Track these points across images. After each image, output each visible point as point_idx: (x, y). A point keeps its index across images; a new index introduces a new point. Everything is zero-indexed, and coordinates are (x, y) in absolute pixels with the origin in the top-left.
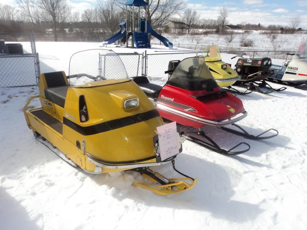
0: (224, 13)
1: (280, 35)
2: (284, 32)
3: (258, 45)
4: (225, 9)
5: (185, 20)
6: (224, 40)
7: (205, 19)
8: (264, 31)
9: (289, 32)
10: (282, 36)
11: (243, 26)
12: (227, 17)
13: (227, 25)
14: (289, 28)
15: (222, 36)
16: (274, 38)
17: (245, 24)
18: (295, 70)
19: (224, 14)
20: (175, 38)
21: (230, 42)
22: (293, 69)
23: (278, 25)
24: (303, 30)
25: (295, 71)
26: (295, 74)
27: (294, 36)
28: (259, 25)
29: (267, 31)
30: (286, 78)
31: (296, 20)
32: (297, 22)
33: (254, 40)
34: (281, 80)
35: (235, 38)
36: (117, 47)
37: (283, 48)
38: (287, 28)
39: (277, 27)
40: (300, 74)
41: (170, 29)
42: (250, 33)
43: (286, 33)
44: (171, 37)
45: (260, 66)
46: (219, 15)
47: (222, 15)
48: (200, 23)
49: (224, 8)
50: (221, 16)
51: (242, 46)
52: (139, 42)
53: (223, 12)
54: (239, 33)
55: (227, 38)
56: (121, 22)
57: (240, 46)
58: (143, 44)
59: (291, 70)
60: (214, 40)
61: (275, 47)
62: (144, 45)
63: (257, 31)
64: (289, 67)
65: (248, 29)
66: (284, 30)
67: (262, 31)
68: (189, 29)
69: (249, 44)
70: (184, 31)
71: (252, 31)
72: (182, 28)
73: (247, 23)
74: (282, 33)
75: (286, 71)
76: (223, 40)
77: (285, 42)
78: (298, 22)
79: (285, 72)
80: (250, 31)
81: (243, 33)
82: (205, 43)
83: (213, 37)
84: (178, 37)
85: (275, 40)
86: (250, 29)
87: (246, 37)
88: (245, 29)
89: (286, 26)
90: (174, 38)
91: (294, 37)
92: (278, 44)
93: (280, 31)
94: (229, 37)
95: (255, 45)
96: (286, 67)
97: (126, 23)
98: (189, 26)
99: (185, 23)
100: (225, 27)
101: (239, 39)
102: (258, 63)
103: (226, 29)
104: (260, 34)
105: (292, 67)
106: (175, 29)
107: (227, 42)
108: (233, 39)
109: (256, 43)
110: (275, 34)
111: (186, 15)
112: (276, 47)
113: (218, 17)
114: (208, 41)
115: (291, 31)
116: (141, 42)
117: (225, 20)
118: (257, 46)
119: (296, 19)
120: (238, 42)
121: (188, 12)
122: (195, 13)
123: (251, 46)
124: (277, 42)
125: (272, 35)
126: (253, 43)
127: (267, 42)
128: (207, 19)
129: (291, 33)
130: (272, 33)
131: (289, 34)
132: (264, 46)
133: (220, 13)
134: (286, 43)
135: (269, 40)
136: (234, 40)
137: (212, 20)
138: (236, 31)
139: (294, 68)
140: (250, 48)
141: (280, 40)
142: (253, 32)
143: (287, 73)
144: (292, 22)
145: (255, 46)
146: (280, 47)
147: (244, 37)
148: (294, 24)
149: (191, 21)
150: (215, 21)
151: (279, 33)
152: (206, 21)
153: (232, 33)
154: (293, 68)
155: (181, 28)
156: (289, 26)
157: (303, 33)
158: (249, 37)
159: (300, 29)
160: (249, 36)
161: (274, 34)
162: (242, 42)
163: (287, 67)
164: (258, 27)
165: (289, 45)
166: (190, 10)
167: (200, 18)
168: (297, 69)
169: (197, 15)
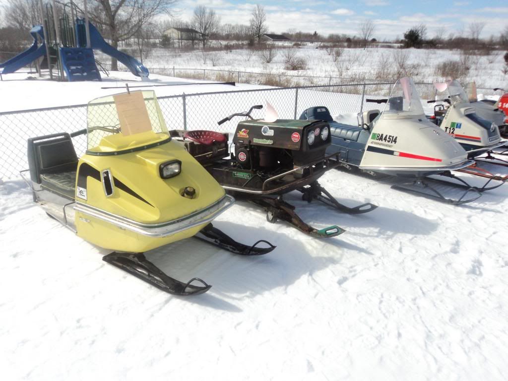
0: (259, 14)
1: (346, 49)
2: (352, 46)
3: (314, 67)
4: (260, 7)
5: (197, 24)
6: (259, 59)
7: (231, 25)
8: (322, 44)
9: (359, 45)
10: (349, 51)
11: (292, 36)
12: (265, 20)
13: (265, 34)
14: (359, 38)
15: (256, 52)
16: (338, 54)
17: (294, 33)
18: (390, 144)
19: (259, 16)
20: (176, 56)
21: (268, 62)
22: (385, 139)
23: (343, 35)
24: (379, 42)
25: (390, 146)
26: (391, 153)
27: (368, 51)
28: (316, 33)
29: (326, 44)
30: (369, 161)
31: (368, 27)
32: (369, 29)
33: (307, 58)
34: (358, 167)
35: (277, 56)
36: (30, 79)
37: (354, 71)
38: (355, 39)
39: (342, 38)
40: (402, 155)
41: (172, 41)
42: (300, 47)
43: (355, 47)
44: (169, 54)
45: (298, 147)
46: (252, 17)
47: (257, 17)
48: (222, 30)
49: (258, 7)
50: (255, 19)
51: (288, 69)
52: (73, 68)
53: (257, 12)
54: (284, 47)
55: (264, 55)
56: (34, 26)
57: (285, 69)
58: (82, 71)
59: (380, 142)
60: (242, 58)
61: (340, 69)
62: (85, 74)
63: (312, 43)
64: (374, 134)
65: (298, 41)
66: (352, 43)
67: (320, 43)
68: (204, 40)
69: (299, 66)
70: (196, 44)
71: (305, 43)
72: (193, 39)
73: (298, 31)
74: (349, 47)
75: (369, 144)
76: (257, 59)
77: (356, 61)
78: (371, 30)
79: (366, 148)
80: (302, 44)
81: (289, 47)
82: (226, 65)
83: (241, 54)
84: (180, 55)
85: (340, 58)
86: (302, 41)
87: (294, 53)
88: (294, 41)
89: (354, 35)
90: (173, 56)
91: (368, 53)
92: (345, 64)
93: (346, 44)
94: (267, 53)
95: (310, 67)
96: (367, 132)
97: (42, 27)
98: (203, 35)
99: (197, 30)
100: (262, 37)
101: (283, 56)
102: (293, 139)
103: (265, 40)
104: (317, 48)
105: (382, 135)
106: (180, 41)
107: (263, 63)
108: (274, 57)
109: (310, 64)
110: (340, 48)
111: (197, 17)
112: (342, 70)
113: (250, 21)
114: (231, 62)
115: (362, 43)
116: (79, 67)
117: (261, 26)
118: (312, 69)
119: (367, 25)
120: (281, 62)
121: (201, 12)
122: (212, 14)
123: (302, 68)
124: (344, 61)
125: (335, 49)
126: (306, 64)
127: (328, 62)
128: (233, 24)
129: (362, 47)
130: (335, 46)
131: (359, 48)
132: (324, 69)
133: (253, 14)
134: (357, 63)
135: (330, 57)
136: (275, 59)
137: (242, 26)
138: (280, 43)
139: (386, 136)
140: (301, 72)
141: (347, 58)
142: (306, 45)
143: (371, 149)
144: (363, 29)
145: (309, 69)
146: (347, 69)
147: (291, 54)
148: (365, 33)
149: (207, 26)
150: (246, 27)
151: (344, 47)
152: (233, 28)
153: (273, 47)
154: (384, 137)
155: (191, 40)
156: (358, 36)
157: (379, 46)
158: (300, 54)
159: (374, 40)
160: (299, 51)
161: (337, 49)
162: (287, 62)
163: (370, 133)
164: (314, 38)
165: (362, 66)
166: (204, 9)
167: (222, 23)
168: (395, 141)
169: (216, 17)
